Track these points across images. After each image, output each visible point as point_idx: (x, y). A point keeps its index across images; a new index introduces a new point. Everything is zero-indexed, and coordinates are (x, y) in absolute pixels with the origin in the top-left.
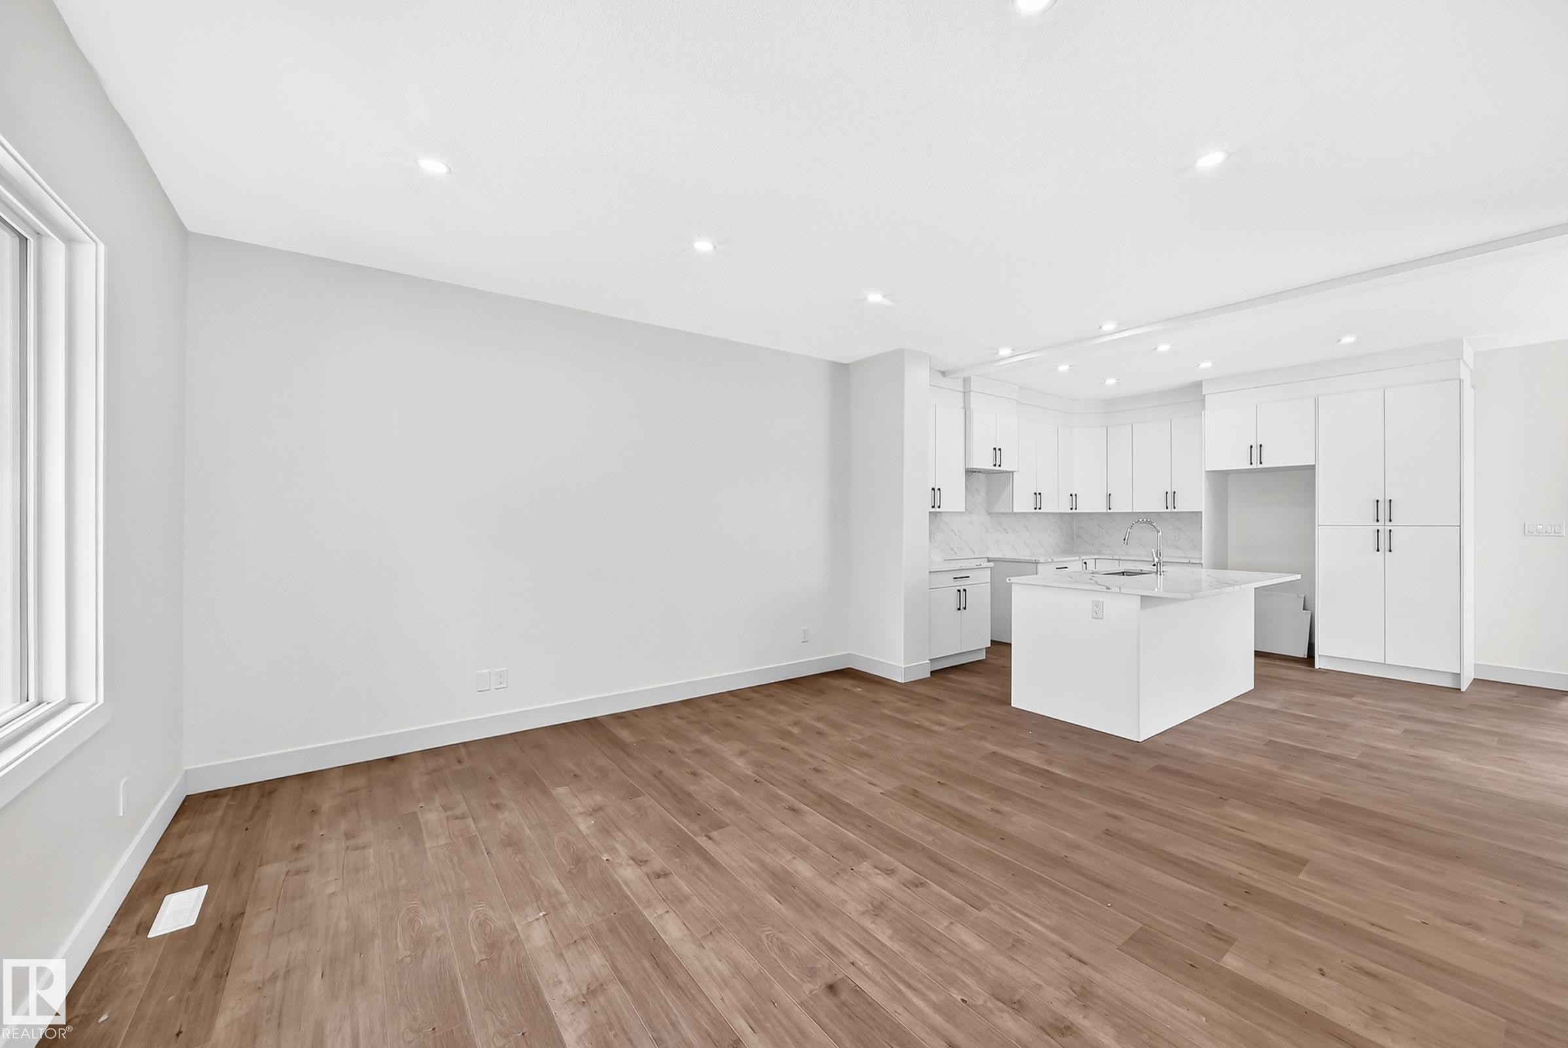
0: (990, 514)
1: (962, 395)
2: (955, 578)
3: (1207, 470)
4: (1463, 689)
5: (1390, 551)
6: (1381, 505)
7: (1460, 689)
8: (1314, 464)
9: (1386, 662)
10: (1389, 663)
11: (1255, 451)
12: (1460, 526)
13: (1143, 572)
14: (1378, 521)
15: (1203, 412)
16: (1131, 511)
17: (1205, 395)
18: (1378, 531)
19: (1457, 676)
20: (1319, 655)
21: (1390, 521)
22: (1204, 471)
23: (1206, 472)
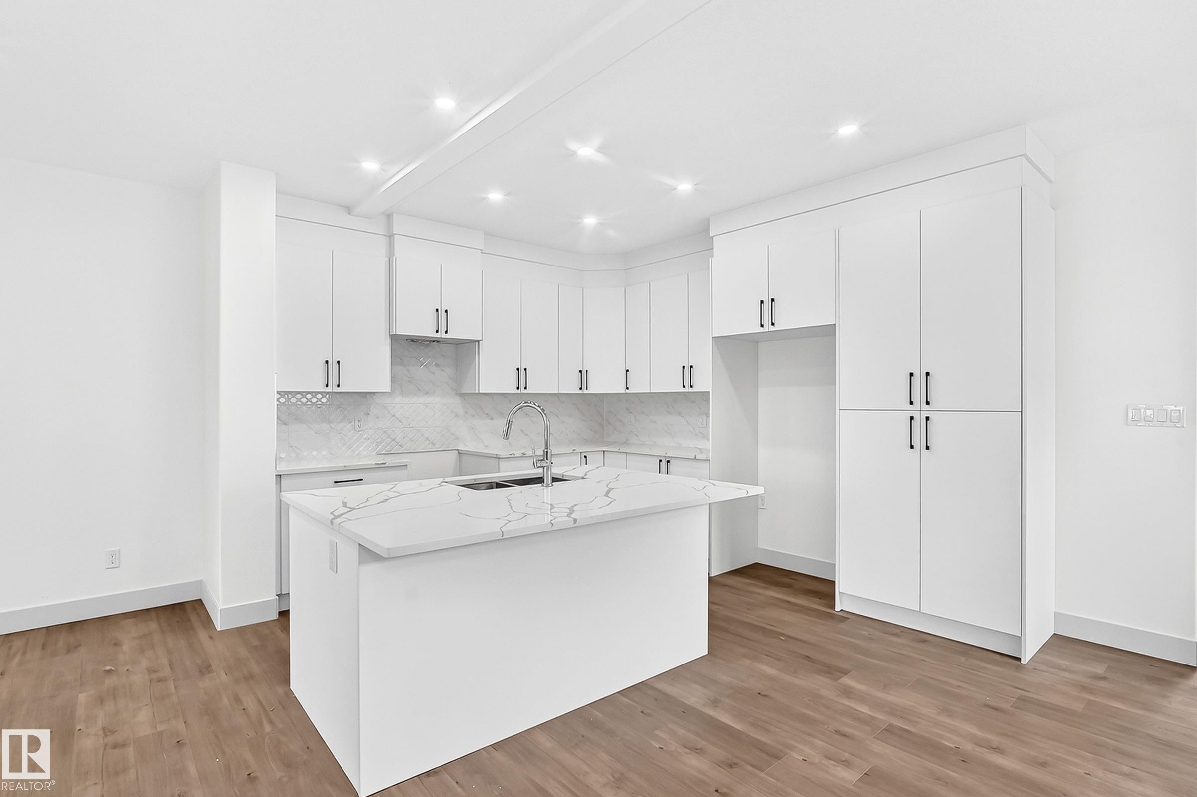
0: (462, 395)
1: (383, 241)
2: (336, 482)
3: (714, 336)
4: (1025, 660)
5: (927, 448)
6: (915, 379)
7: (1019, 659)
8: (834, 323)
9: (921, 611)
10: (924, 612)
11: (767, 306)
12: (1021, 412)
13: (565, 478)
14: (911, 403)
15: (710, 259)
16: (649, 391)
17: (712, 237)
18: (912, 418)
19: (1018, 640)
20: (840, 593)
21: (928, 403)
22: (711, 338)
23: (713, 338)
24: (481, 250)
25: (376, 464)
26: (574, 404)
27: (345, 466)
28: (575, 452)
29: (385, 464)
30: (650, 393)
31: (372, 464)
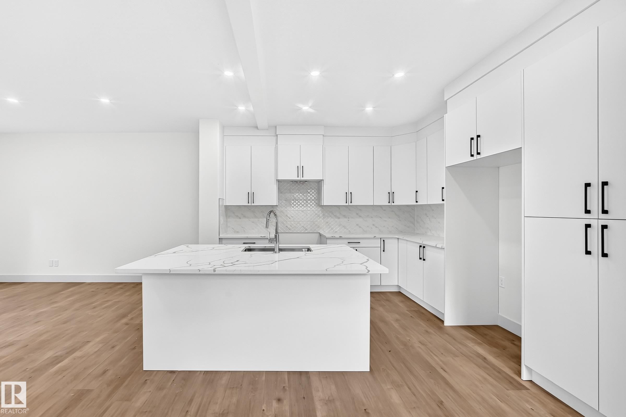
0: (321, 207)
3: (446, 166)
5: (605, 255)
6: (593, 190)
8: (520, 147)
9: (600, 412)
10: (602, 413)
11: (474, 143)
14: (589, 212)
17: (447, 101)
18: (589, 225)
21: (605, 212)
22: (445, 168)
23: (446, 167)
24: (323, 135)
25: (261, 237)
26: (392, 211)
27: (247, 237)
28: (375, 237)
29: (265, 237)
30: (427, 204)
31: (259, 237)
